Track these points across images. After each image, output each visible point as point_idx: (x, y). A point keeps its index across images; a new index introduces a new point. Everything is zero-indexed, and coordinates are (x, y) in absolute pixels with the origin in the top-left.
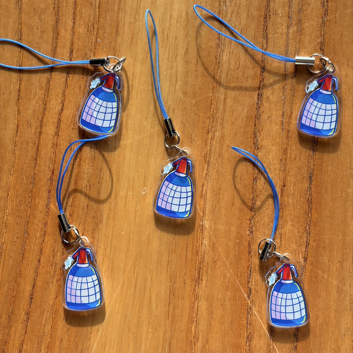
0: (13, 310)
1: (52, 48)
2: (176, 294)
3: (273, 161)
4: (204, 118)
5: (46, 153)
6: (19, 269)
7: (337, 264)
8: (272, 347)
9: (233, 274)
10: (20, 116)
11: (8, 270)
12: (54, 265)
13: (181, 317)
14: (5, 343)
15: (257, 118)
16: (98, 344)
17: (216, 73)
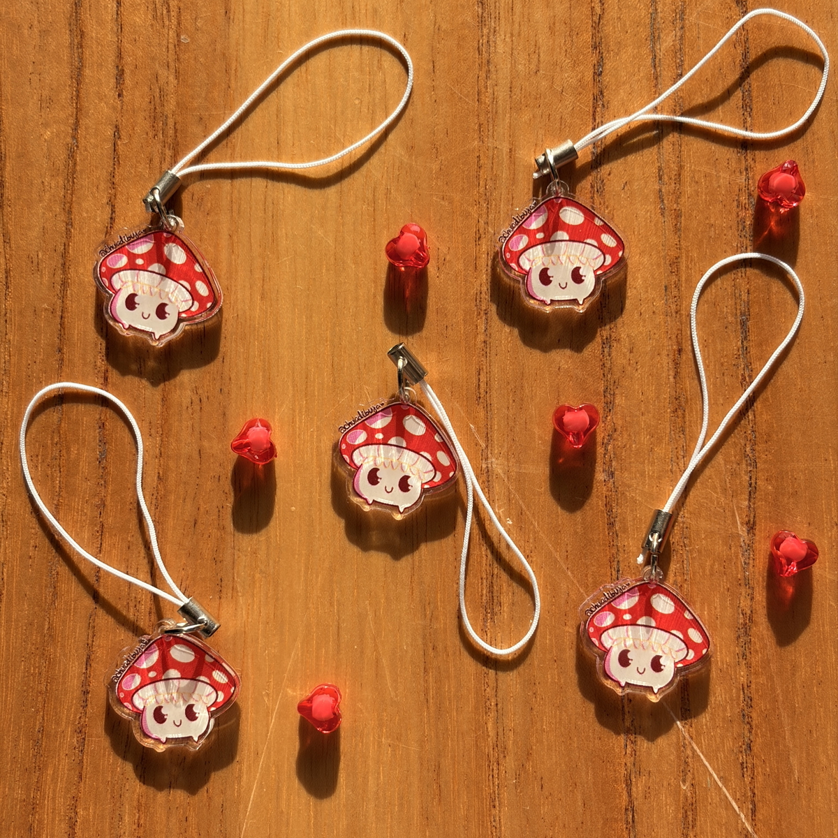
0: (43, 727)
1: (72, 72)
2: (440, 647)
3: (647, 292)
4: (465, 205)
5: (84, 332)
6: (47, 623)
7: (831, 531)
8: (689, 752)
9: (575, 582)
10: (10, 247)
11: (22, 629)
12: (132, 604)
13: (457, 701)
14: (33, 809)
15: (597, 191)
16: (261, 787)
17: (483, 90)
